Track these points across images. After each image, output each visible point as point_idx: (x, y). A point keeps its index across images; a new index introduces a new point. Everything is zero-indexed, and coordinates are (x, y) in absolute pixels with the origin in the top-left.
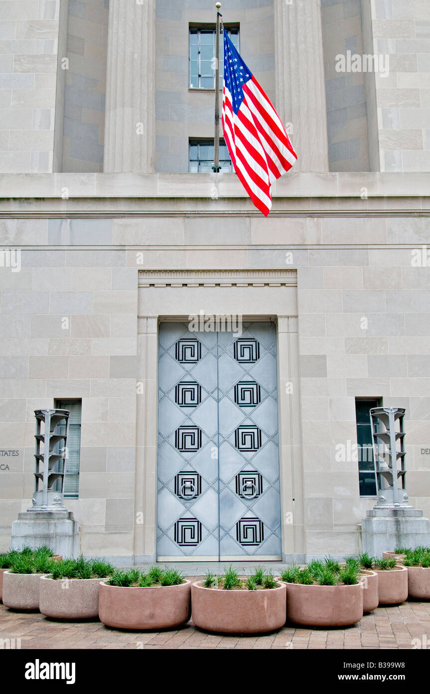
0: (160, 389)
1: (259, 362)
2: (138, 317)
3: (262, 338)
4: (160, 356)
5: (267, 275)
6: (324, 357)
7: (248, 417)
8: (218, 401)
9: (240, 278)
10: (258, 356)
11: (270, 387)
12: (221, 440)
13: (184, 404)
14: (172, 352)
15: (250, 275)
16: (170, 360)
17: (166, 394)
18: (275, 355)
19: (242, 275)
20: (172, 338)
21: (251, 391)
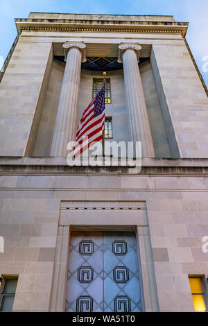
0: (69, 271)
1: (127, 255)
2: (59, 226)
3: (129, 241)
4: (70, 251)
5: (130, 203)
6: (166, 249)
7: (122, 289)
8: (103, 279)
9: (115, 205)
10: (126, 252)
11: (134, 271)
12: (105, 306)
13: (82, 281)
14: (77, 248)
15: (121, 203)
16: (75, 253)
17: (72, 274)
18: (136, 251)
19: (116, 203)
20: (77, 240)
21: (123, 272)
